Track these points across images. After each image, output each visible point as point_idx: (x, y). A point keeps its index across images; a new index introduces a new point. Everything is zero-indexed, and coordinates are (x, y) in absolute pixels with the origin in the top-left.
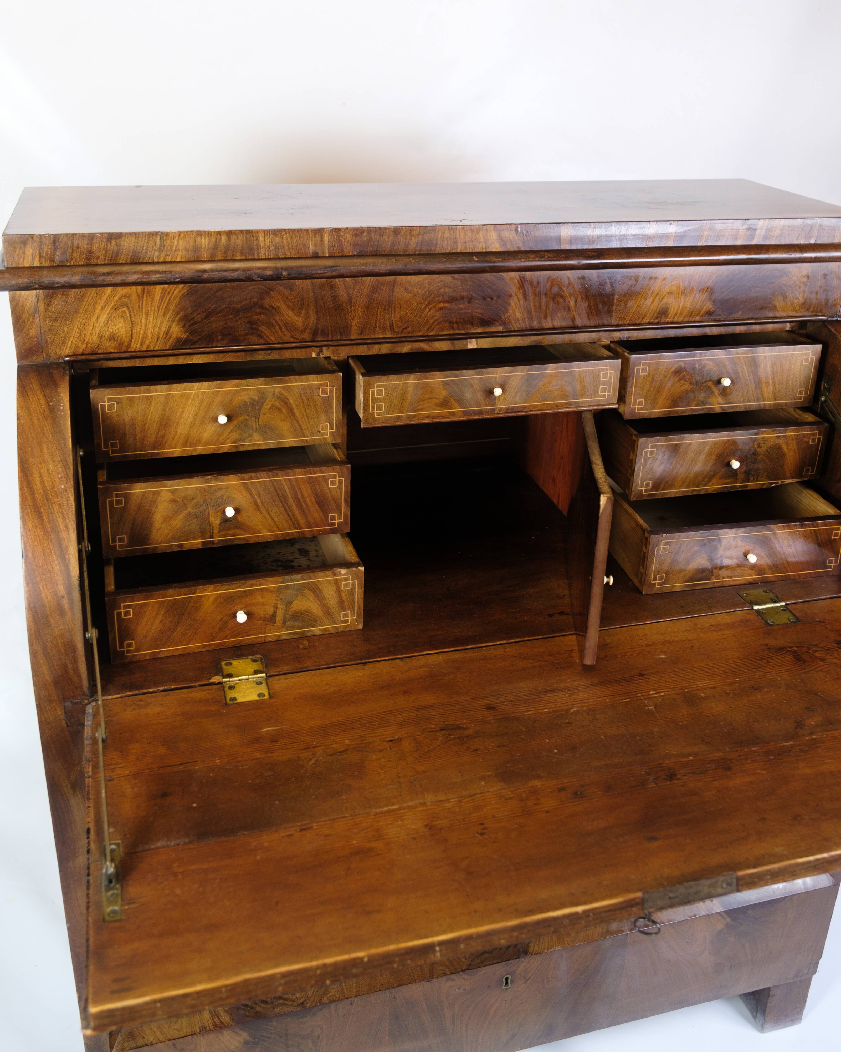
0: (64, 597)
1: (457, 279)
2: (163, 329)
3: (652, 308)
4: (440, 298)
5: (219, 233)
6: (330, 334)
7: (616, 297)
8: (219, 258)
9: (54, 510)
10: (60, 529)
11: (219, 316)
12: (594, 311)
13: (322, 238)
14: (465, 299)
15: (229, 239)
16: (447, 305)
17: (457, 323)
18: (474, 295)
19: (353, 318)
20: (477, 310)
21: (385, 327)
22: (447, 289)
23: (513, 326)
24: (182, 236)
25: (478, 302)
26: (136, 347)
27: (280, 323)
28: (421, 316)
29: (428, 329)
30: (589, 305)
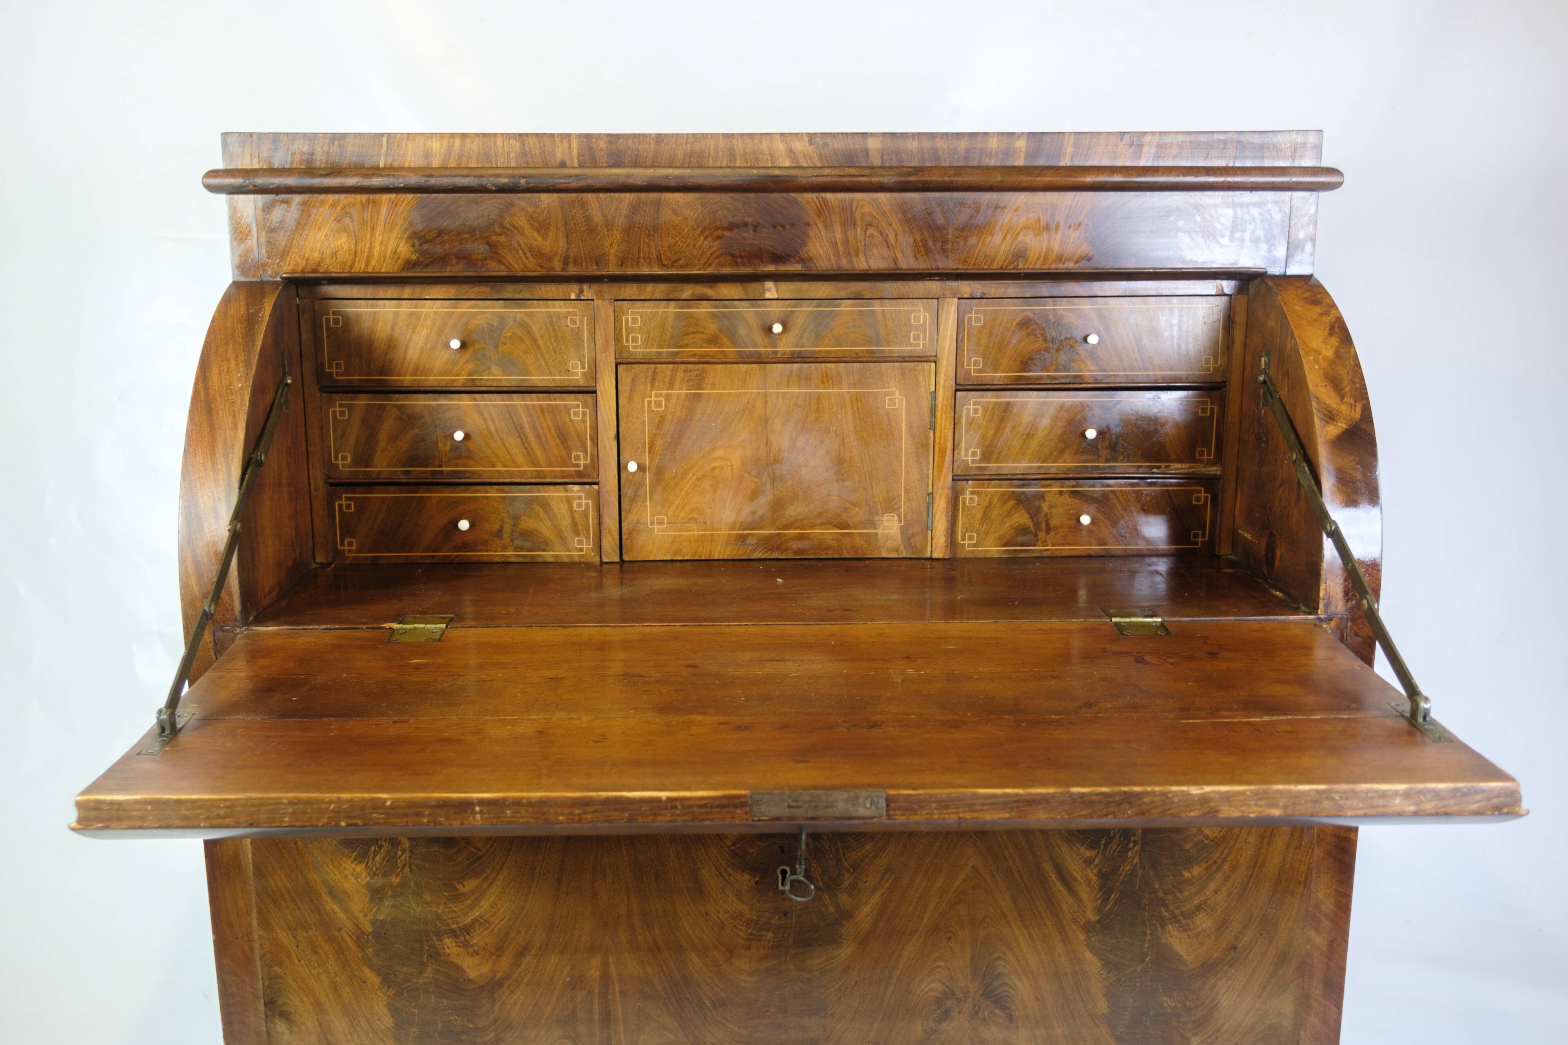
1: (738, 200)
2: (390, 248)
3: (1003, 247)
4: (718, 223)
5: (452, 135)
6: (584, 264)
7: (950, 231)
8: (452, 166)
11: (453, 235)
12: (922, 249)
13: (570, 144)
14: (749, 226)
15: (463, 144)
16: (727, 233)
17: (741, 257)
18: (761, 221)
19: (611, 245)
20: (766, 240)
21: (650, 258)
22: (725, 212)
23: (815, 264)
24: (411, 137)
25: (767, 231)
26: (360, 268)
27: (524, 247)
28: (694, 245)
29: (706, 263)
30: (914, 240)
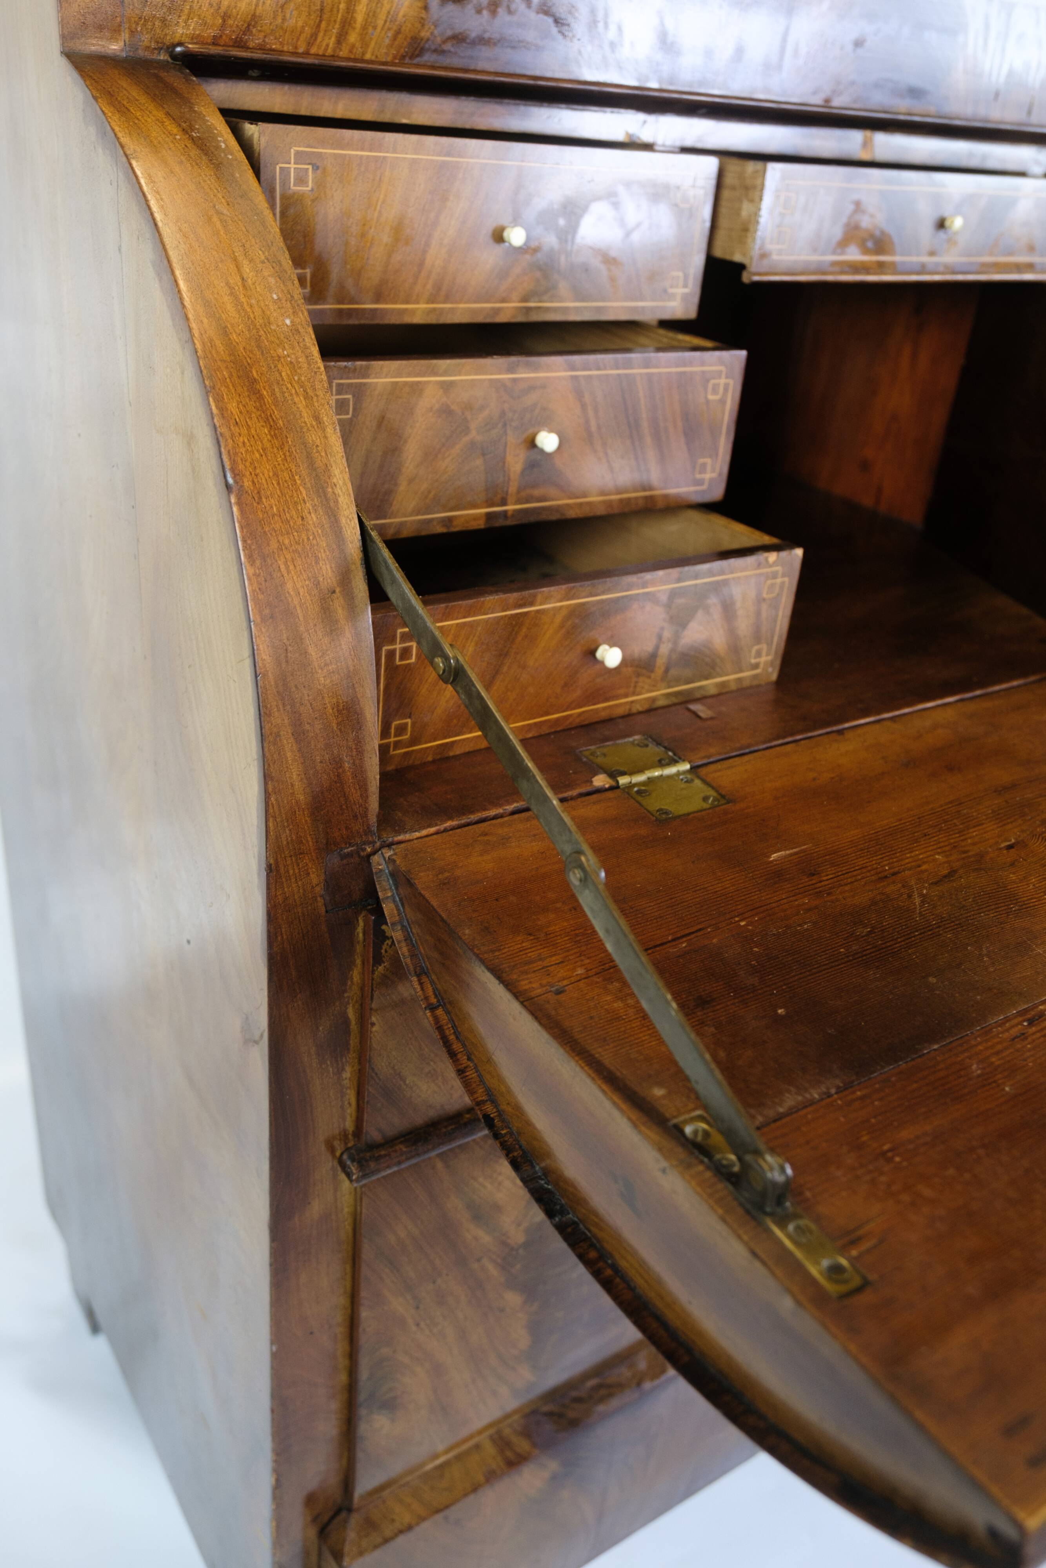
0: (334, 592)
9: (280, 374)
10: (305, 423)
26: (327, 45)
